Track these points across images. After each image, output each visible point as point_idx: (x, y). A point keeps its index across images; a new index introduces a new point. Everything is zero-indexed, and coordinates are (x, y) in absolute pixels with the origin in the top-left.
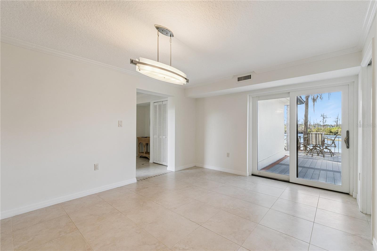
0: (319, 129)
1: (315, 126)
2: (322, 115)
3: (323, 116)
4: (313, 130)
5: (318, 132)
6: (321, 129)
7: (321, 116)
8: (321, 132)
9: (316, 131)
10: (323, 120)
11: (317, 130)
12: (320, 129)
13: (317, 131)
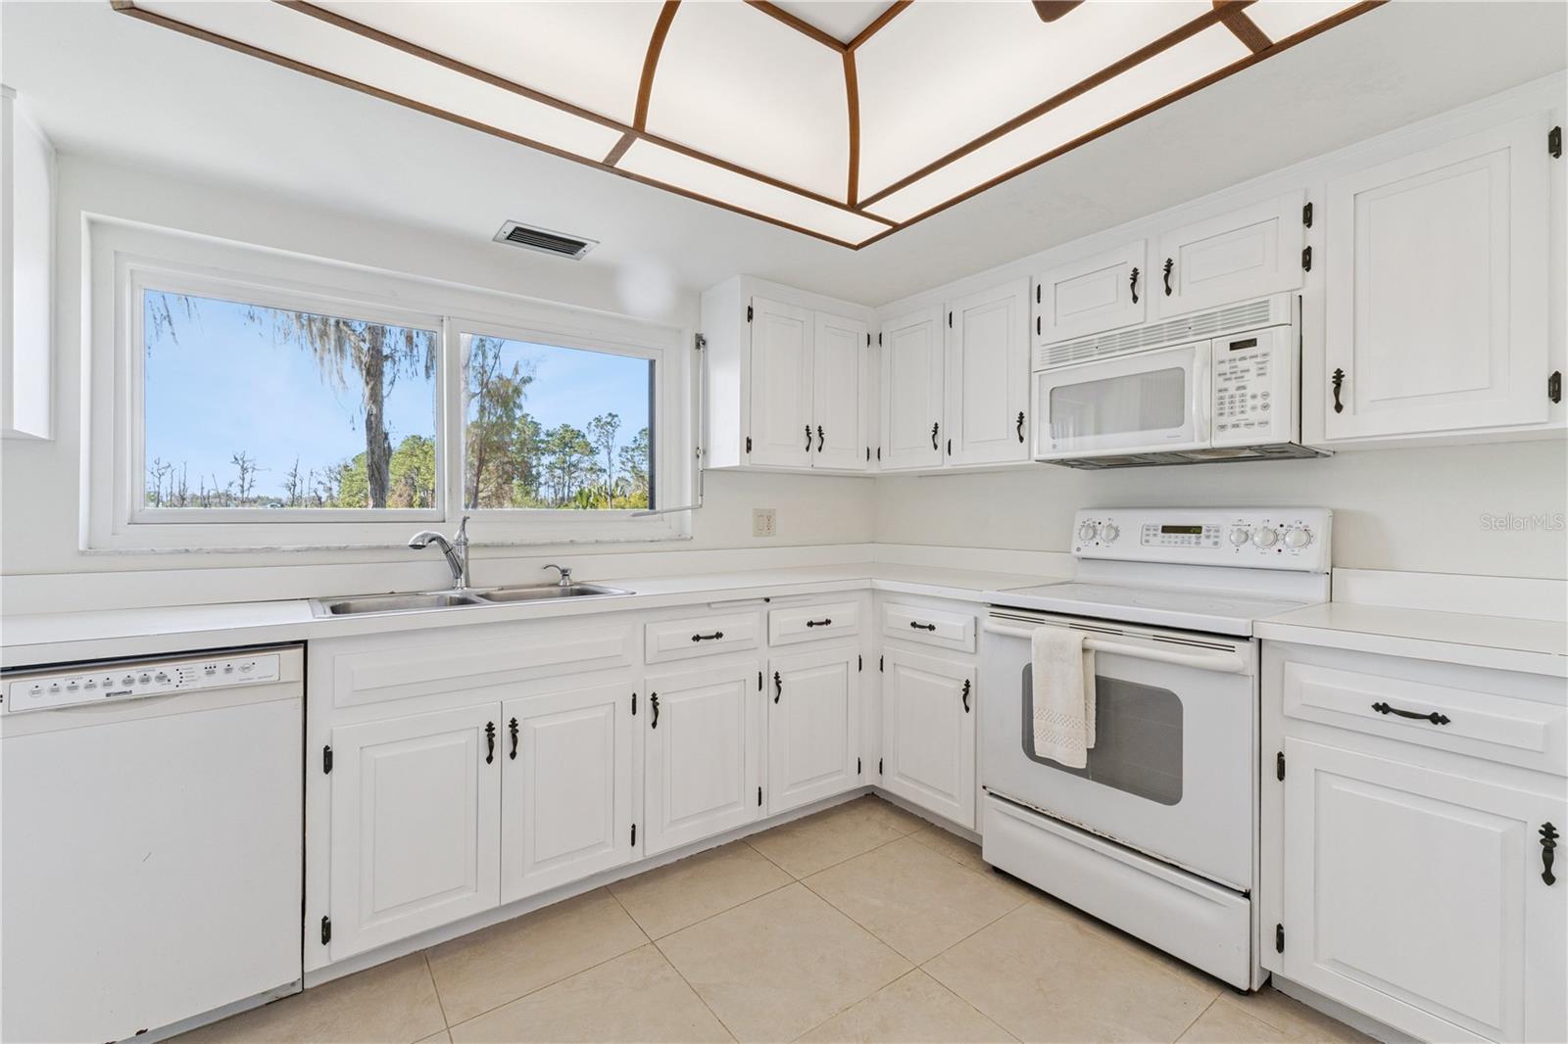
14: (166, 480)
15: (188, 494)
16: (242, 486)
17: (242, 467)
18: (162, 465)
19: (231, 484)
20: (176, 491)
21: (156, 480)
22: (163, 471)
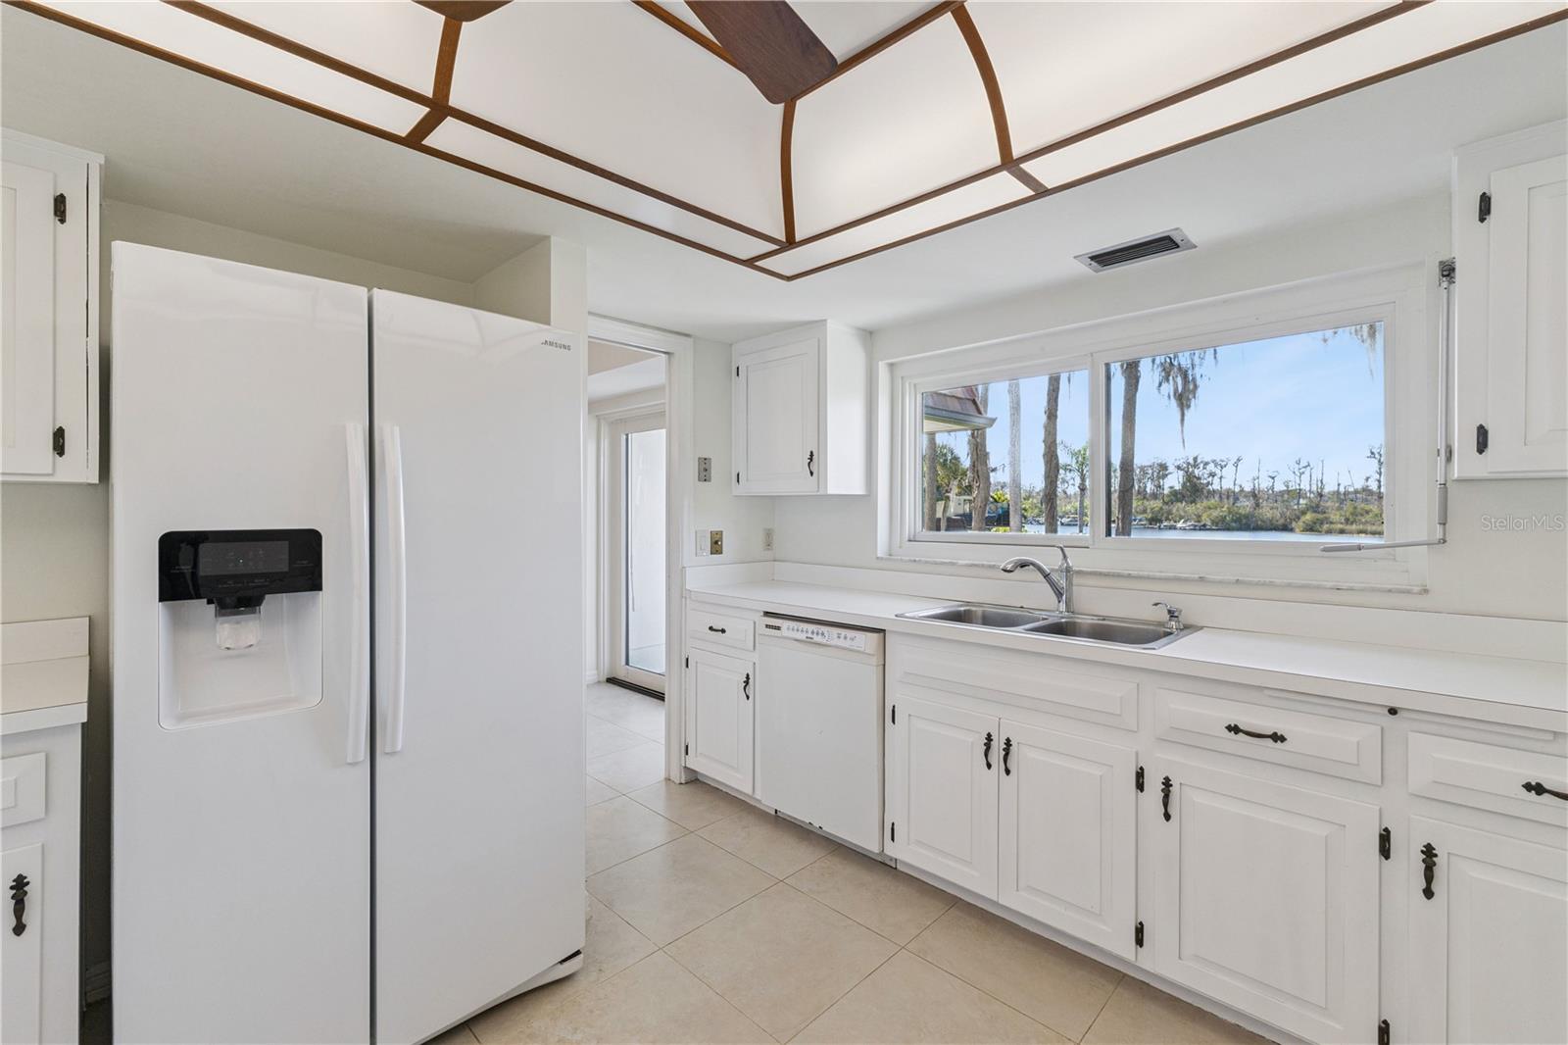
0: (1359, 510)
1: (1342, 497)
2: (1372, 453)
3: (1377, 456)
4: (1332, 516)
5: (1352, 523)
6: (1367, 512)
7: (1369, 454)
8: (1366, 522)
9: (1343, 521)
10: (1380, 474)
11: (1348, 514)
12: (1362, 509)
13: (1347, 520)
14: (1305, 478)
15: (1327, 490)
16: (1379, 481)
17: (1379, 461)
18: (1301, 466)
19: (1367, 479)
20: (1314, 488)
21: (1297, 478)
22: (1303, 470)
